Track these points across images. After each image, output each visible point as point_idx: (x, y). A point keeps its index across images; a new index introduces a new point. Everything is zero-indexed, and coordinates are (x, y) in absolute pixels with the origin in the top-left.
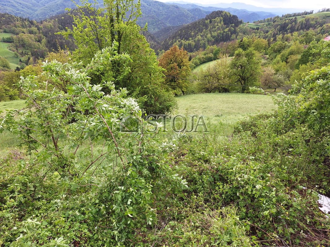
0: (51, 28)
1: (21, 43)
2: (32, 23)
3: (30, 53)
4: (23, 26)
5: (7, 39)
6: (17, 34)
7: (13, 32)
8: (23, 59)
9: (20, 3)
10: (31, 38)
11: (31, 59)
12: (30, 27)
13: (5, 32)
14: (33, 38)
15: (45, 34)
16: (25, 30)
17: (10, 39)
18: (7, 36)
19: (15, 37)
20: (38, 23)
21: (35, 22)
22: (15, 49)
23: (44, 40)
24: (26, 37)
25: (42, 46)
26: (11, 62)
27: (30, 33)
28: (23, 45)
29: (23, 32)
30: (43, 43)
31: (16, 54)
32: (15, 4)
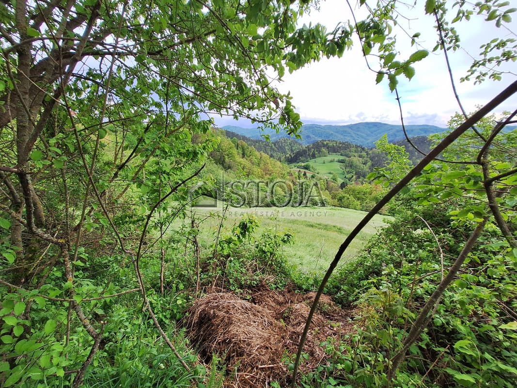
0: (379, 154)
1: (350, 164)
2: (363, 149)
3: (354, 172)
4: (356, 152)
5: (342, 160)
6: (350, 157)
7: (347, 156)
8: (348, 176)
9: (358, 135)
10: (359, 160)
11: (354, 177)
12: (361, 152)
13: (341, 155)
14: (360, 161)
15: (372, 159)
16: (356, 154)
17: (343, 160)
18: (342, 158)
19: (347, 159)
20: (368, 149)
21: (366, 148)
22: (344, 168)
23: (369, 164)
24: (356, 160)
25: (366, 168)
26: (339, 177)
27: (359, 157)
28: (351, 165)
29: (354, 156)
30: (367, 166)
31: (344, 172)
32: (354, 135)
